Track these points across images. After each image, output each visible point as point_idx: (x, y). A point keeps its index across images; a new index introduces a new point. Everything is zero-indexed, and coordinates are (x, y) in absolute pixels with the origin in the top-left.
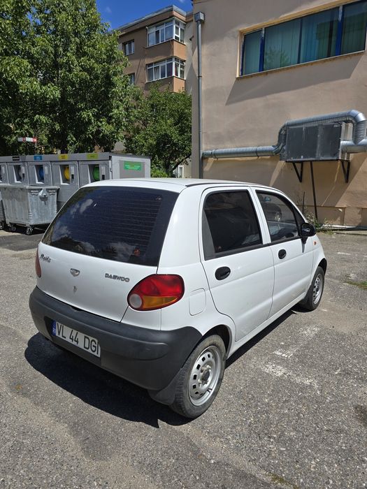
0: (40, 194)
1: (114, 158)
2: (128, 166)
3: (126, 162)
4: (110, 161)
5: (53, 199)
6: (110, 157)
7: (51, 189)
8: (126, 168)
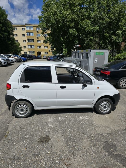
0: (74, 62)
1: (91, 51)
2: (98, 54)
3: (96, 52)
4: (90, 52)
5: (78, 64)
6: (90, 51)
7: (78, 61)
8: (96, 54)
